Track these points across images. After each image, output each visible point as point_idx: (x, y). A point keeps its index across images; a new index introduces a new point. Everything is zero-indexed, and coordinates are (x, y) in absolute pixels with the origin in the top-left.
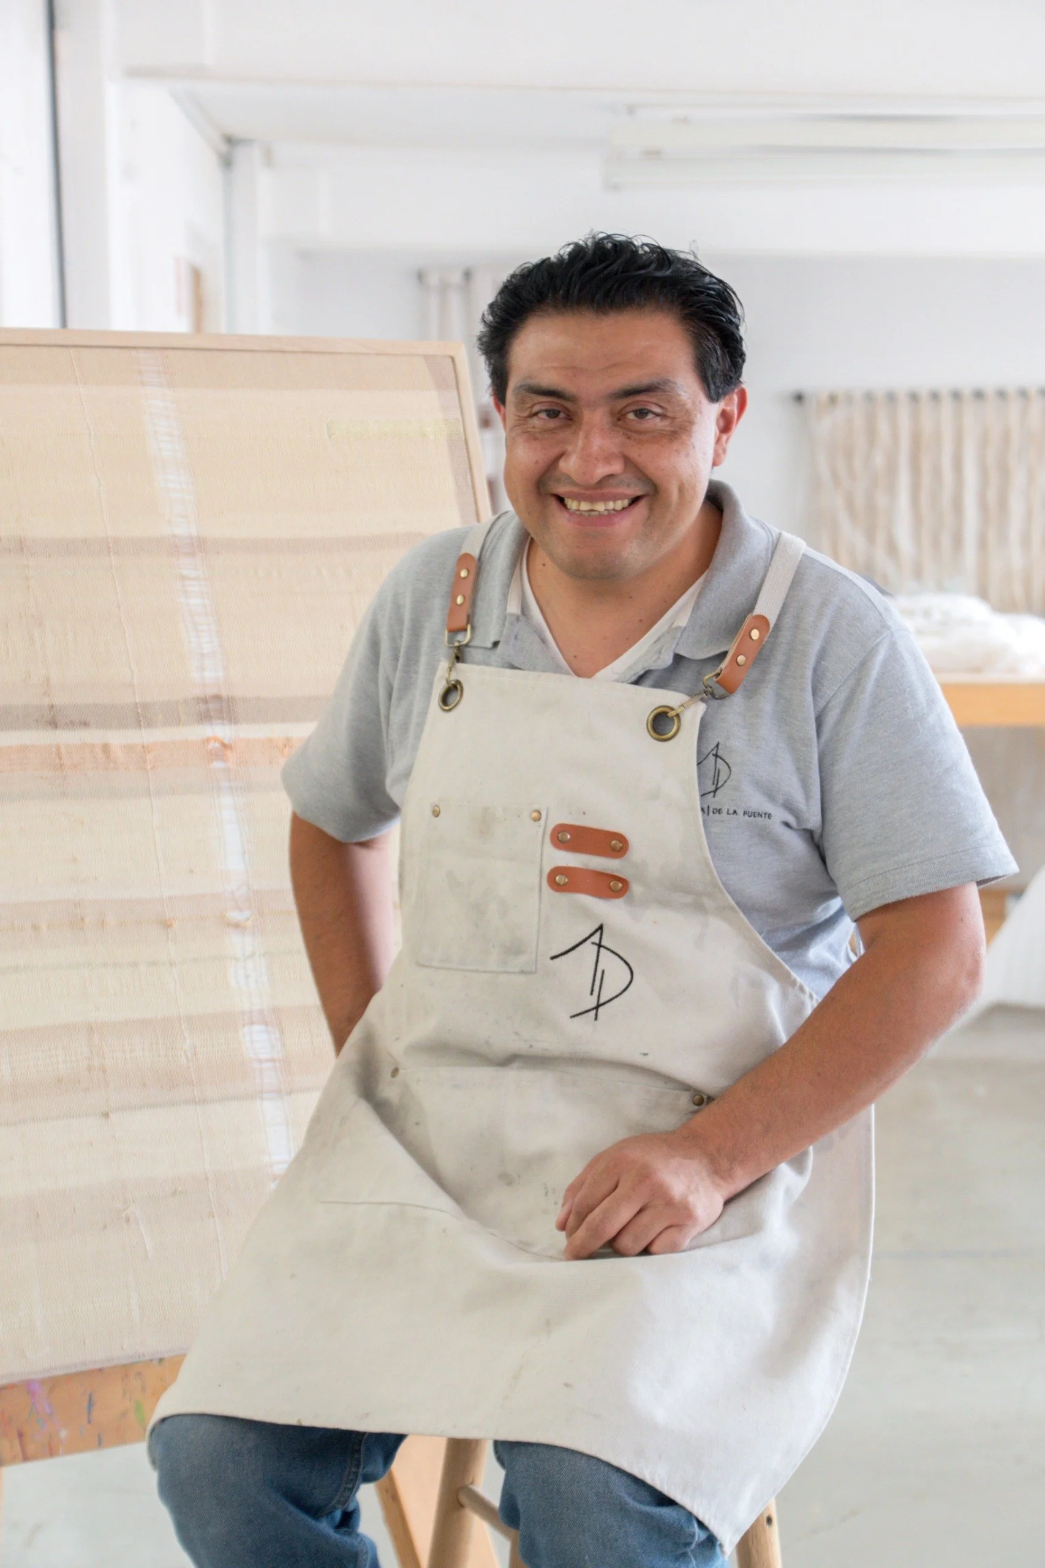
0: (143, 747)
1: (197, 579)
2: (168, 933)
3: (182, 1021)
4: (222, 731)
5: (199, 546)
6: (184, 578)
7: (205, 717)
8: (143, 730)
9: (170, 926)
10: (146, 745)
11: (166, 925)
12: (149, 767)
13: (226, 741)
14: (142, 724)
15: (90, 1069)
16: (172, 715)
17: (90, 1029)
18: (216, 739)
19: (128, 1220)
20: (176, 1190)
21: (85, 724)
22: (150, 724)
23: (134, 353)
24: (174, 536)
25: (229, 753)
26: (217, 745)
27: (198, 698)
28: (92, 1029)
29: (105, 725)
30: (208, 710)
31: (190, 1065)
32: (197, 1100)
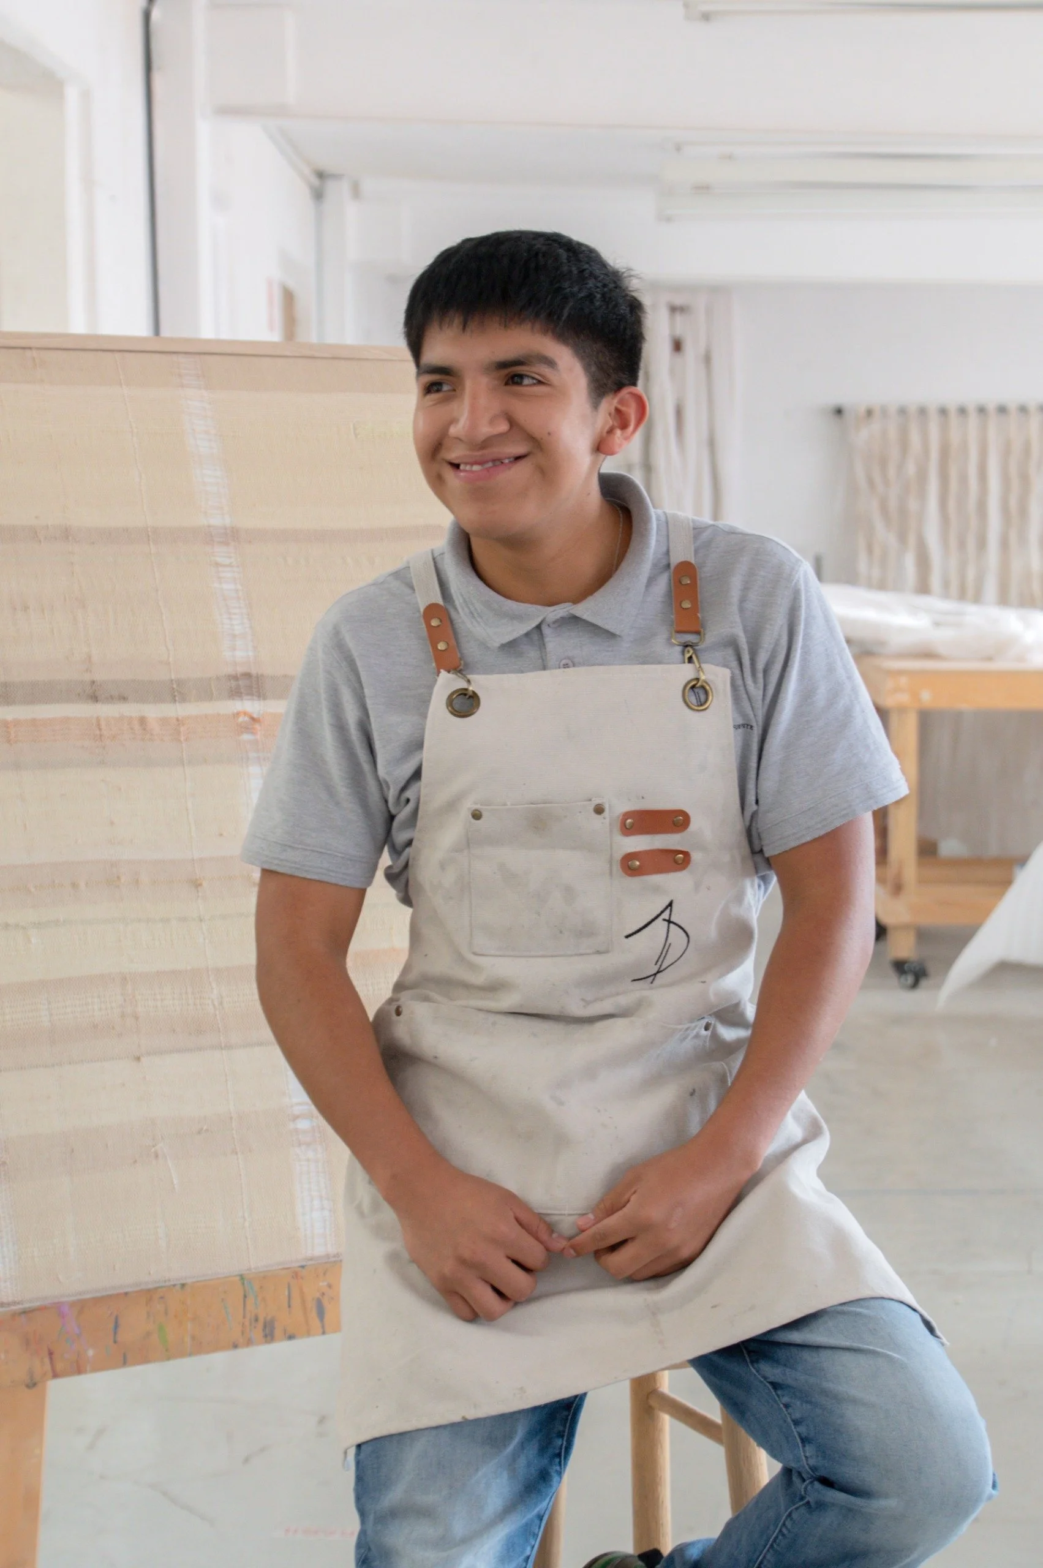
0: (178, 720)
1: (230, 565)
2: (198, 891)
3: (210, 973)
4: (251, 706)
5: (232, 536)
6: (217, 564)
7: (235, 693)
8: (177, 704)
9: (200, 885)
10: (180, 718)
11: (197, 884)
12: (182, 738)
13: (255, 716)
14: (177, 698)
15: (123, 1016)
16: (205, 691)
17: (124, 979)
18: (245, 713)
19: (157, 1156)
20: (202, 1129)
21: (123, 699)
22: (184, 700)
23: (174, 358)
24: (209, 526)
25: (257, 726)
26: (247, 719)
27: (229, 676)
28: (125, 979)
29: (142, 700)
30: (238, 687)
31: (217, 1012)
32: (223, 1045)
